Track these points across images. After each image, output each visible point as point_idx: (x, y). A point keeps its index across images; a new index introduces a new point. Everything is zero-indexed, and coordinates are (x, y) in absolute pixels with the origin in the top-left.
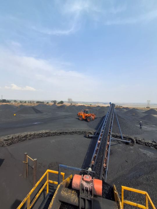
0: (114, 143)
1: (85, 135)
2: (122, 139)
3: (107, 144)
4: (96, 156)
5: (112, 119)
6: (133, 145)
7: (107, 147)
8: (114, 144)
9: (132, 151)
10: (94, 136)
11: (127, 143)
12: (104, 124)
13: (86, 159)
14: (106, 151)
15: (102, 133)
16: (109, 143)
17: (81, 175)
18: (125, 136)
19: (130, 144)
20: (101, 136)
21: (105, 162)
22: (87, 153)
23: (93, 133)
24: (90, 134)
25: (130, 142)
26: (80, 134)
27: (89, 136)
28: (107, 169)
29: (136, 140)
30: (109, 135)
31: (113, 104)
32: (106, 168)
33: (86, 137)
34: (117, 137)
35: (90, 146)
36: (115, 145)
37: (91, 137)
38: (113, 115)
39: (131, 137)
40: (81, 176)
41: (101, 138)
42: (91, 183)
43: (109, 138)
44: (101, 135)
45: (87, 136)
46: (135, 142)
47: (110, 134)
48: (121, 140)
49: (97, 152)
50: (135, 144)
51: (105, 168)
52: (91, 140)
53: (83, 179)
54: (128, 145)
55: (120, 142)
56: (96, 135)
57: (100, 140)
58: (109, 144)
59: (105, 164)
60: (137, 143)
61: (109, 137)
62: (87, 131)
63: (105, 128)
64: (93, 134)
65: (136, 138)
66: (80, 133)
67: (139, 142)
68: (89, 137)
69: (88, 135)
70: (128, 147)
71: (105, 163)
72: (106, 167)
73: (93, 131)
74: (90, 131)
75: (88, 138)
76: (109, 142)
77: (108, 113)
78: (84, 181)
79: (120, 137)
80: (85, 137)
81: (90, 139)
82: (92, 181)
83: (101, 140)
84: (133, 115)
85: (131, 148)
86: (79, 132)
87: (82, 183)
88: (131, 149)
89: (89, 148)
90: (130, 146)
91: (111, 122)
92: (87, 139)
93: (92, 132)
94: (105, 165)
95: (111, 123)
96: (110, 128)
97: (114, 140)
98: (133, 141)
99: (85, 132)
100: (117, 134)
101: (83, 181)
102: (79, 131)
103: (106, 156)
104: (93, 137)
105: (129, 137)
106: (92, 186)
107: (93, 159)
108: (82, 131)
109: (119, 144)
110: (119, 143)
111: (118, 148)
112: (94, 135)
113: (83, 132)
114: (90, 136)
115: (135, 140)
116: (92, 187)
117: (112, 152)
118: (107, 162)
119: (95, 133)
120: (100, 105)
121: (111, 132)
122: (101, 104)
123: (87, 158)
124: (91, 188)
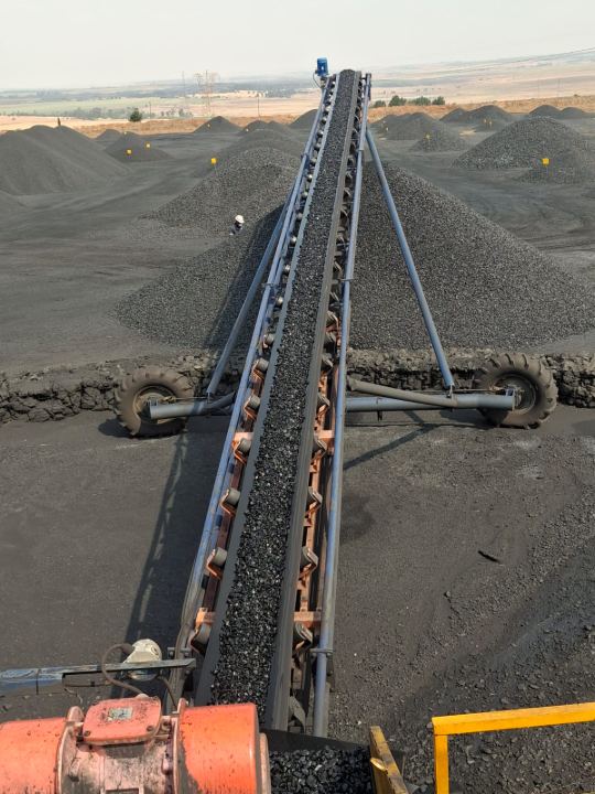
0: (381, 437)
1: (112, 416)
2: (445, 389)
3: (317, 448)
4: (218, 566)
5: (345, 219)
6: (535, 426)
7: (315, 468)
8: (385, 441)
9: (530, 472)
10: (201, 406)
11: (489, 418)
12: (273, 279)
13: (142, 618)
14: (311, 500)
15: (263, 363)
16: (328, 434)
17: (65, 715)
18: (467, 357)
19: (507, 420)
20: (257, 388)
21: (305, 593)
22: (150, 563)
23: (183, 383)
24: (153, 394)
25: (508, 400)
26: (52, 416)
27: (145, 413)
28: (327, 643)
29: (559, 379)
30: (325, 368)
31: (347, 75)
32: (317, 641)
33: (126, 433)
34: (401, 377)
35: (170, 504)
36: (393, 446)
37: (176, 425)
38: (350, 182)
39: (518, 360)
40: (60, 722)
41: (255, 409)
42: (162, 750)
43: (331, 393)
44: (256, 378)
45: (136, 423)
46: (553, 392)
47: (337, 362)
48: (441, 399)
49: (229, 529)
50: (554, 407)
51: (309, 635)
52: (179, 444)
53: (81, 740)
54: (494, 432)
55: (430, 417)
56: (217, 394)
57: (246, 425)
58: (332, 442)
59: (312, 608)
60: (565, 397)
61: (330, 383)
62: (120, 376)
63: (283, 314)
64: (191, 393)
65: (560, 359)
66: (58, 406)
67: (581, 390)
68: (152, 429)
69: (137, 407)
70: (500, 446)
71: (304, 606)
72: (316, 627)
73: (183, 363)
74: (154, 372)
75: (140, 436)
76: (327, 427)
77: (310, 165)
78: (91, 748)
79: (433, 379)
80: (117, 429)
81: (167, 445)
82: (165, 734)
83: (259, 425)
84: (537, 175)
85: (525, 445)
86: (41, 397)
87: (75, 771)
88: (522, 452)
89: (162, 517)
90: (512, 433)
91: (342, 246)
92: (134, 445)
93: (170, 375)
94: (304, 617)
95: (342, 260)
96: (335, 306)
97: (379, 411)
98: (532, 391)
99: (104, 390)
100: (408, 358)
101: (83, 755)
102: (37, 389)
103: (310, 544)
104: (193, 414)
105: (502, 361)
106: (166, 766)
107: (194, 591)
108: (72, 383)
109: (421, 440)
110: (426, 428)
111: (418, 470)
112: (200, 394)
113: (82, 389)
114: (155, 411)
115: (547, 377)
116: (169, 773)
117: (368, 507)
118: (321, 586)
119: (204, 376)
120: (228, 113)
121: (344, 341)
122: (244, 94)
123: (152, 602)
124: (162, 787)
